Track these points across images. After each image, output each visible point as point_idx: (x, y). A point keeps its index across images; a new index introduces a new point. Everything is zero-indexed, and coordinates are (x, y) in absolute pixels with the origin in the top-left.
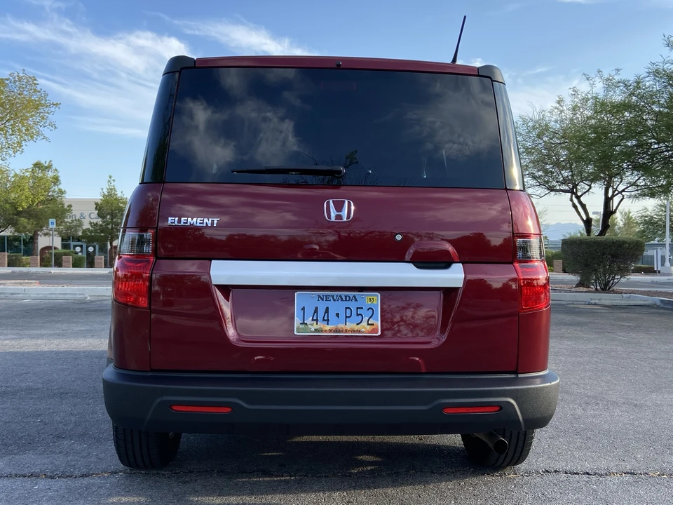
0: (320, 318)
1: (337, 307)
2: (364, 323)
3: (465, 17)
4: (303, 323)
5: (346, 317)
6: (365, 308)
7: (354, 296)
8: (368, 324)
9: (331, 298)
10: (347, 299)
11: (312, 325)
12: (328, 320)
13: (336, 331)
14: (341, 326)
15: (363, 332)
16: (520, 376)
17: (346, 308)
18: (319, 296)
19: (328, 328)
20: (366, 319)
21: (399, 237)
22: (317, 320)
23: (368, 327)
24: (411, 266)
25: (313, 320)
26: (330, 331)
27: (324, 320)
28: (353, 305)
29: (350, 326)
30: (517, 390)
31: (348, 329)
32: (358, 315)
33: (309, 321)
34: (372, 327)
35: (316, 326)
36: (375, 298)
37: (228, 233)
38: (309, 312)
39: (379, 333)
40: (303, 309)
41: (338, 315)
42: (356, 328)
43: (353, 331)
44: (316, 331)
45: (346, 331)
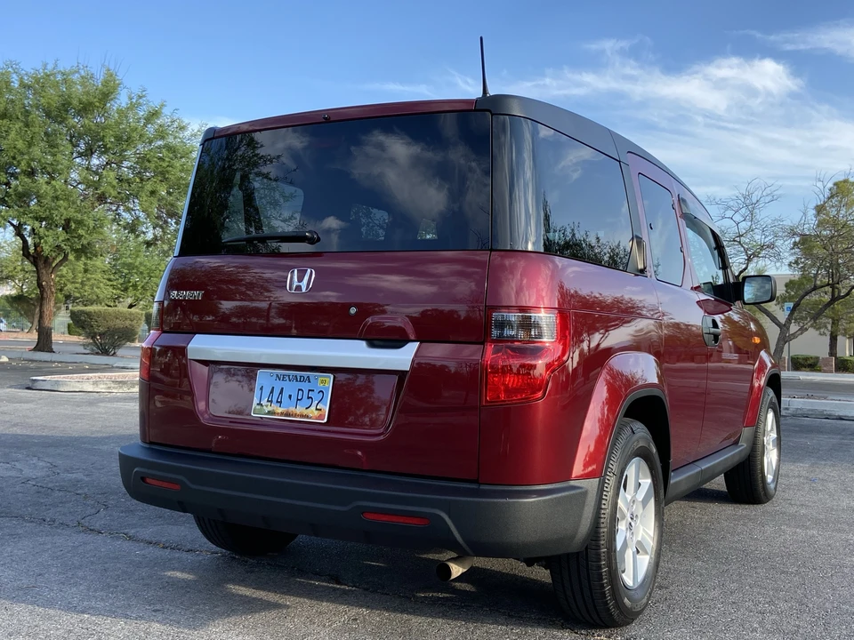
0: (275, 400)
1: (291, 388)
2: (313, 408)
3: (481, 39)
4: (260, 404)
5: (298, 400)
6: (316, 391)
7: (308, 377)
8: (317, 409)
9: (287, 378)
10: (302, 379)
11: (267, 406)
12: (281, 402)
13: (288, 414)
14: (292, 409)
15: (310, 418)
16: (483, 487)
17: (299, 390)
18: (277, 375)
19: (280, 410)
20: (315, 403)
21: (353, 310)
22: (271, 402)
23: (316, 413)
24: (363, 344)
25: (268, 401)
26: (282, 414)
27: (277, 402)
28: (305, 386)
29: (300, 409)
31: (298, 413)
32: (308, 398)
33: (264, 402)
34: (320, 412)
35: (270, 408)
36: (327, 380)
38: (266, 391)
39: (325, 420)
40: (261, 389)
41: (290, 396)
42: (305, 412)
43: (302, 416)
44: (269, 413)
45: (296, 415)
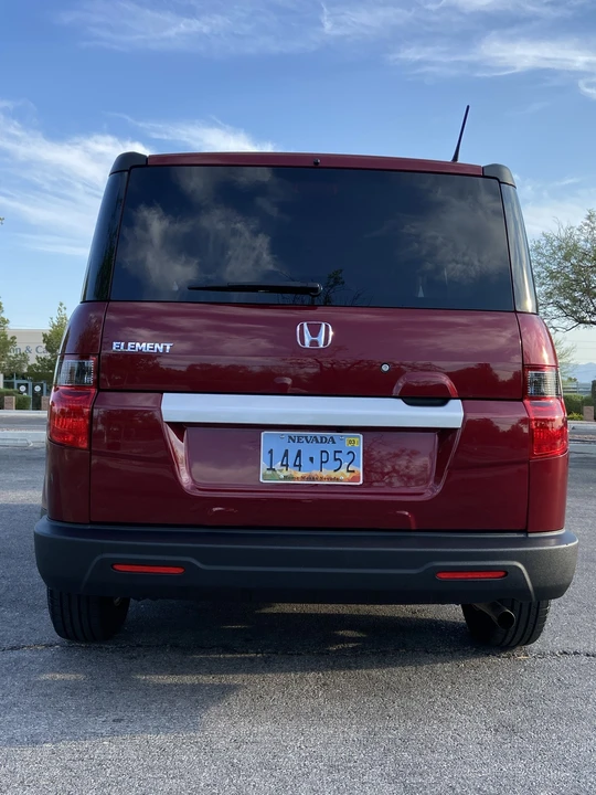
0: (291, 463)
1: (311, 450)
2: (343, 470)
3: (468, 107)
4: (271, 469)
5: (322, 462)
6: (345, 452)
7: (332, 438)
8: (348, 471)
9: (304, 439)
10: (323, 440)
11: (281, 471)
12: (300, 466)
13: (310, 479)
14: (316, 472)
15: (341, 481)
16: (530, 535)
17: (322, 452)
18: (290, 437)
19: (300, 474)
20: (345, 464)
21: (385, 368)
22: (287, 466)
23: (348, 475)
24: (400, 402)
25: (282, 465)
26: (303, 478)
27: (295, 465)
28: (330, 448)
29: (326, 472)
30: (526, 552)
31: (324, 476)
32: (336, 460)
33: (277, 466)
34: (353, 474)
35: (286, 473)
36: (356, 440)
37: (189, 363)
38: (278, 456)
39: (361, 482)
40: (271, 452)
41: (311, 459)
42: (334, 475)
43: (330, 479)
44: (286, 478)
45: (322, 479)
